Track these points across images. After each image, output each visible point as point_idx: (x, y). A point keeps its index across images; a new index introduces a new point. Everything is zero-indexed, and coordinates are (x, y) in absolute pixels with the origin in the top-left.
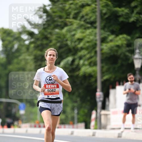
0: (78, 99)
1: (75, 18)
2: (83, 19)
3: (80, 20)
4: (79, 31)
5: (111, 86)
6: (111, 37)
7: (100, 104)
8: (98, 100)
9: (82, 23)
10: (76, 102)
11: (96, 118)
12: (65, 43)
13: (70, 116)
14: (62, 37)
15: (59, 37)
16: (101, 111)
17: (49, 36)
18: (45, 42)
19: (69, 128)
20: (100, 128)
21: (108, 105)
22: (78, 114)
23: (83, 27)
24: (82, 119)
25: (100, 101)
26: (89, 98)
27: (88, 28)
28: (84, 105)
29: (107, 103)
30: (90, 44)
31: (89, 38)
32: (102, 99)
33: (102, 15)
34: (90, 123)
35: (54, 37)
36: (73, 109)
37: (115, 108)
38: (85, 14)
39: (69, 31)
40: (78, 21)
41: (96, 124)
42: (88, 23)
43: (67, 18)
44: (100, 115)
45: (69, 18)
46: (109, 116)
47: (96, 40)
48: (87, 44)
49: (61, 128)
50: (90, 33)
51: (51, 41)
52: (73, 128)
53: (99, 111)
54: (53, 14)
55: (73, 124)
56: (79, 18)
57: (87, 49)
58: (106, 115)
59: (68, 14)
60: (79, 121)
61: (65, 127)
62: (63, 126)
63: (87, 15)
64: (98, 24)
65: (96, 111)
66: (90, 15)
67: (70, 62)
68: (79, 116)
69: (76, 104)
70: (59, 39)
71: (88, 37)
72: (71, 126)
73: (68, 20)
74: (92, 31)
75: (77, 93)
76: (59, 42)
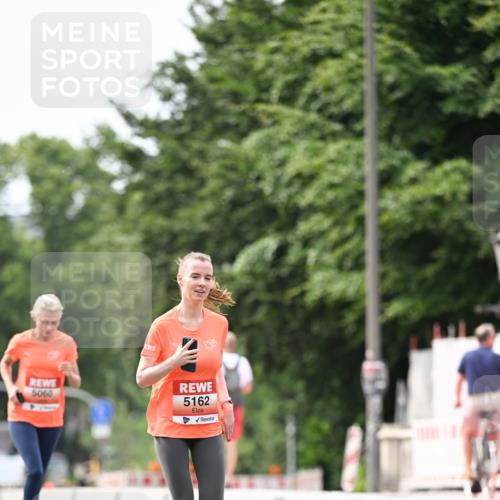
0: (300, 386)
1: (288, 99)
2: (315, 106)
3: (306, 109)
4: (302, 145)
5: (413, 341)
6: (415, 168)
7: (374, 404)
8: (367, 388)
9: (313, 117)
10: (291, 395)
11: (363, 452)
12: (251, 186)
13: (269, 446)
14: (242, 166)
15: (233, 169)
16: (378, 429)
17: (195, 163)
18: (181, 184)
19: (267, 487)
20: (376, 489)
21: (405, 407)
22: (298, 436)
23: (316, 134)
24: (311, 455)
25: (378, 392)
26: (336, 383)
27: (334, 136)
28: (319, 404)
29: (401, 400)
30: (341, 193)
31: (335, 173)
32: (382, 385)
33: (383, 90)
34: (340, 468)
35: (214, 167)
36: (280, 421)
37: (430, 415)
38: (321, 87)
39: (268, 147)
40: (297, 113)
41: (363, 474)
42: (332, 118)
43: (259, 100)
44: (377, 443)
45: (267, 102)
46: (406, 446)
47: (362, 180)
48: (330, 195)
49: (237, 486)
50: (339, 152)
51: (202, 183)
52: (282, 486)
53: (371, 426)
54: (212, 87)
55: (283, 472)
56: (302, 101)
57: (330, 209)
58: (399, 441)
59: (264, 87)
60: (302, 464)
61: (251, 486)
62: (244, 480)
63: (329, 89)
64: (368, 123)
65: (363, 428)
66: (341, 91)
67: (269, 255)
68: (302, 446)
69: (290, 405)
70: (233, 176)
71: (331, 167)
72: (274, 481)
73: (261, 107)
74: (348, 147)
75: (293, 365)
76: (230, 184)
